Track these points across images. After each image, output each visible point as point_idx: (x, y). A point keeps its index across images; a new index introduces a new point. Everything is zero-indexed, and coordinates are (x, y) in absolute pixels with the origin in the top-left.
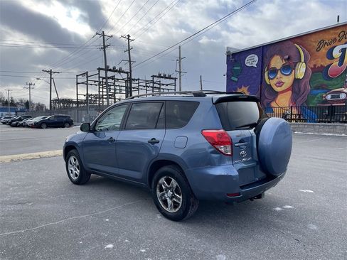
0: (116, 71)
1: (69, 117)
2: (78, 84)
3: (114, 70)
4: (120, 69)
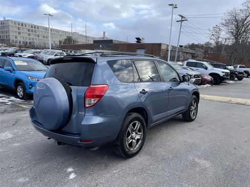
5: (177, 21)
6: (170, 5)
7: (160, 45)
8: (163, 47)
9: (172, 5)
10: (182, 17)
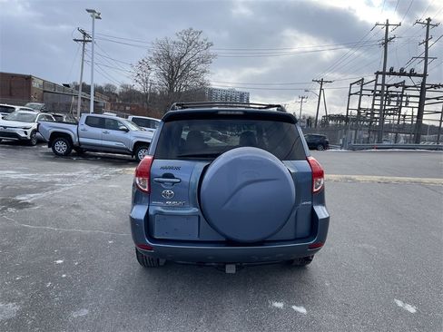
0: (405, 74)
1: (325, 138)
2: (350, 94)
3: (402, 73)
4: (412, 71)
5: (75, 40)
6: (88, 11)
7: (28, 79)
8: (35, 85)
9: (94, 11)
10: (85, 34)
